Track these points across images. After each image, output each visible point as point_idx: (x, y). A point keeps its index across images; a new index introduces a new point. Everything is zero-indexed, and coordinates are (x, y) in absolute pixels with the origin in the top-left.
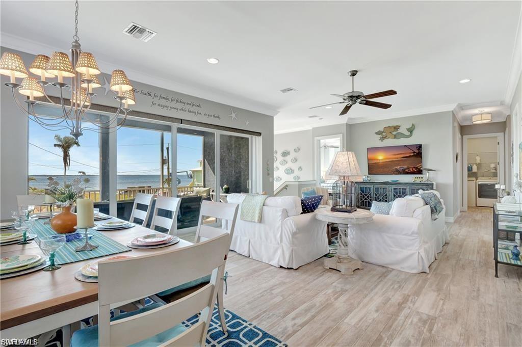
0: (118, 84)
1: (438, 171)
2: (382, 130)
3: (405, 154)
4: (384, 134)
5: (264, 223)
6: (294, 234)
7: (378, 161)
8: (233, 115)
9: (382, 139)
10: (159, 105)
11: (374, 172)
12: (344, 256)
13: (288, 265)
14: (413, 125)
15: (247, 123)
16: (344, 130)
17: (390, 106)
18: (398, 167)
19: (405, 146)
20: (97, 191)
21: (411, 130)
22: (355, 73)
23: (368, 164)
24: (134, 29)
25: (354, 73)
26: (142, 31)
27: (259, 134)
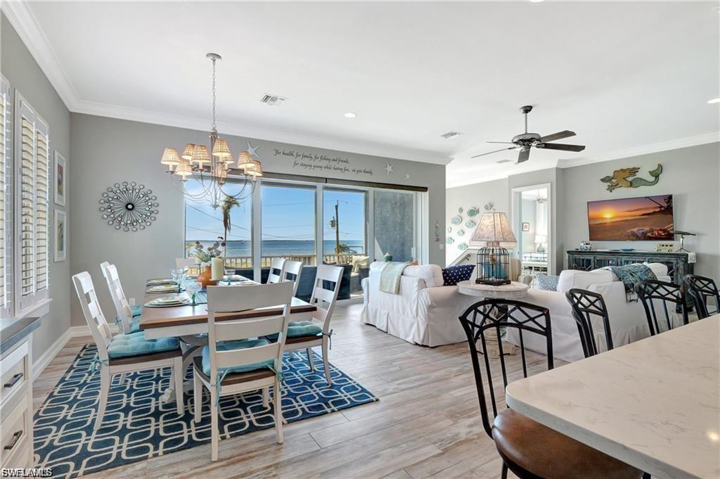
0: (243, 163)
1: (699, 234)
2: (611, 175)
3: (647, 209)
4: (614, 181)
5: (402, 294)
6: (430, 308)
7: (604, 221)
8: (389, 168)
9: (611, 189)
10: (302, 165)
11: (599, 236)
12: (490, 337)
13: (423, 341)
14: (660, 166)
15: (408, 177)
16: (553, 177)
17: (582, 148)
18: (635, 230)
19: (646, 198)
20: (249, 257)
21: (656, 174)
22: (529, 109)
23: (589, 225)
24: (267, 98)
25: (527, 109)
26: (274, 99)
27: (425, 189)
